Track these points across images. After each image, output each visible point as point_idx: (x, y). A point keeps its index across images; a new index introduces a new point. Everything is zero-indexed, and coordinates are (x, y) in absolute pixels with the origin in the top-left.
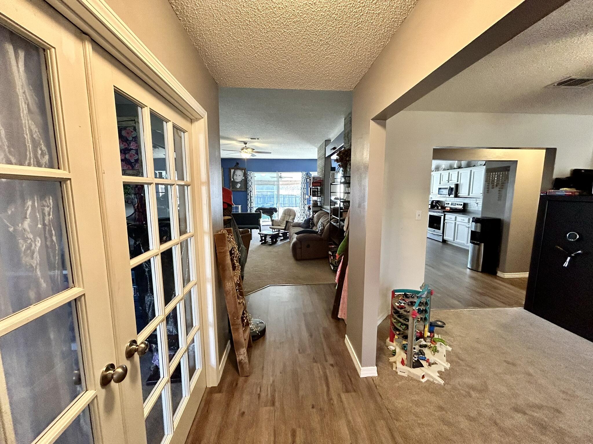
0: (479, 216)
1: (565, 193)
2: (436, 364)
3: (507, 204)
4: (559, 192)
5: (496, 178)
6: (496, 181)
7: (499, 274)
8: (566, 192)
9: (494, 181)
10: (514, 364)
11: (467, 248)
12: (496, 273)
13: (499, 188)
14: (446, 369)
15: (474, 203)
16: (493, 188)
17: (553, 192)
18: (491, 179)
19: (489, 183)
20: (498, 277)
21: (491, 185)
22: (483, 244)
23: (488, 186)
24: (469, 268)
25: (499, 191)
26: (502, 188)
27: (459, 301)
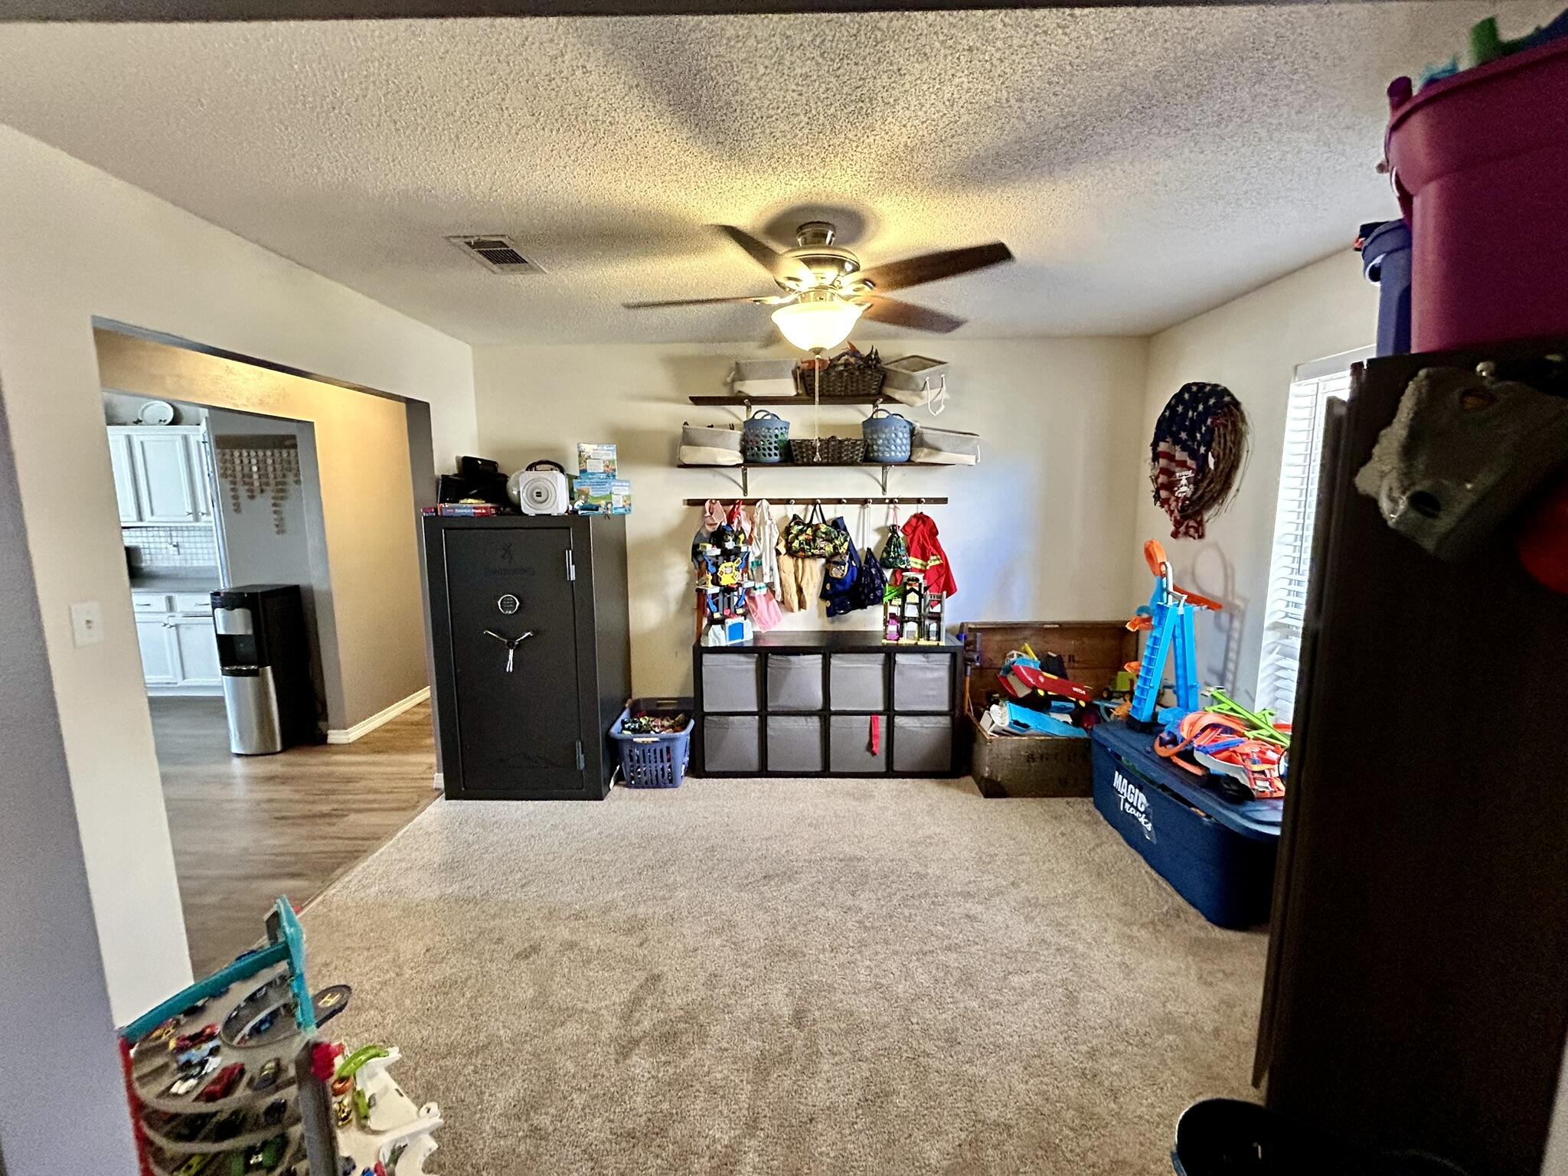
0: (224, 585)
1: (473, 511)
2: (402, 1149)
3: (312, 543)
4: (459, 508)
5: (255, 469)
6: (255, 476)
7: (335, 736)
8: (474, 508)
9: (251, 476)
10: (535, 949)
11: (219, 694)
12: (326, 736)
13: (274, 498)
14: (436, 1134)
15: (164, 546)
16: (252, 497)
17: (448, 508)
18: (238, 468)
19: (234, 483)
20: (333, 748)
21: (243, 491)
22: (269, 668)
23: (233, 490)
24: (239, 755)
25: (275, 505)
26: (282, 498)
27: (293, 876)
